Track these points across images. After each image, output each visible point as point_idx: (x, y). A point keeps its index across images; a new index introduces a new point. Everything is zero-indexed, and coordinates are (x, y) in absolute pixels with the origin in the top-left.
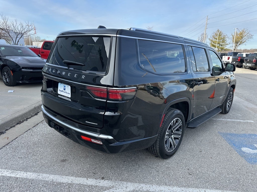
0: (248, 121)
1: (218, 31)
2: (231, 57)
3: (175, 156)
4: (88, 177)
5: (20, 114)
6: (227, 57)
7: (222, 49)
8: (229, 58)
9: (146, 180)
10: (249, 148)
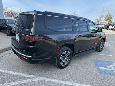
0: (110, 55)
1: (109, 14)
2: (113, 26)
3: (66, 68)
4: (24, 73)
5: (8, 47)
6: (111, 26)
7: (110, 22)
8: (112, 27)
9: (48, 77)
10: (104, 67)
